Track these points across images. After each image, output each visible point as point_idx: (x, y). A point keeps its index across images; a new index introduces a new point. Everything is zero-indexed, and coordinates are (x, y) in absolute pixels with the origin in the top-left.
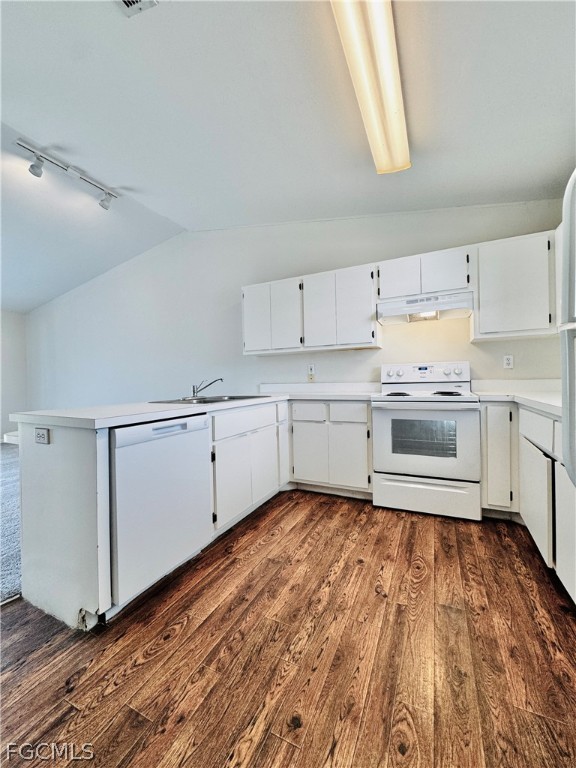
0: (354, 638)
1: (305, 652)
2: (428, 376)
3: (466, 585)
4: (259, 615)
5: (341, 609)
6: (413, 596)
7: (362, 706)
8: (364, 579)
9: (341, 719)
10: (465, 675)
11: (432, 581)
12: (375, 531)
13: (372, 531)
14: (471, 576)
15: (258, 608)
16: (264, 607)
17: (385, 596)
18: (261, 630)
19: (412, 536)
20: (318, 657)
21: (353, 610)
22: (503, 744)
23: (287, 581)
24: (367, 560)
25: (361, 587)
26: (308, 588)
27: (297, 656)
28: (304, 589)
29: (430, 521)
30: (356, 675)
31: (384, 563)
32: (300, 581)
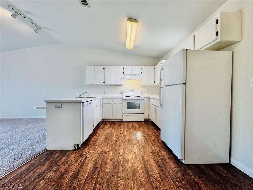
1: (123, 176)
3: (154, 146)
4: (104, 171)
6: (144, 152)
7: (144, 182)
9: (141, 188)
10: (162, 166)
11: (146, 148)
15: (103, 169)
16: (105, 168)
17: (137, 154)
18: (107, 175)
20: (128, 175)
22: (174, 177)
23: (108, 158)
26: (115, 158)
27: (122, 178)
28: (114, 159)
30: (139, 176)
32: (112, 157)
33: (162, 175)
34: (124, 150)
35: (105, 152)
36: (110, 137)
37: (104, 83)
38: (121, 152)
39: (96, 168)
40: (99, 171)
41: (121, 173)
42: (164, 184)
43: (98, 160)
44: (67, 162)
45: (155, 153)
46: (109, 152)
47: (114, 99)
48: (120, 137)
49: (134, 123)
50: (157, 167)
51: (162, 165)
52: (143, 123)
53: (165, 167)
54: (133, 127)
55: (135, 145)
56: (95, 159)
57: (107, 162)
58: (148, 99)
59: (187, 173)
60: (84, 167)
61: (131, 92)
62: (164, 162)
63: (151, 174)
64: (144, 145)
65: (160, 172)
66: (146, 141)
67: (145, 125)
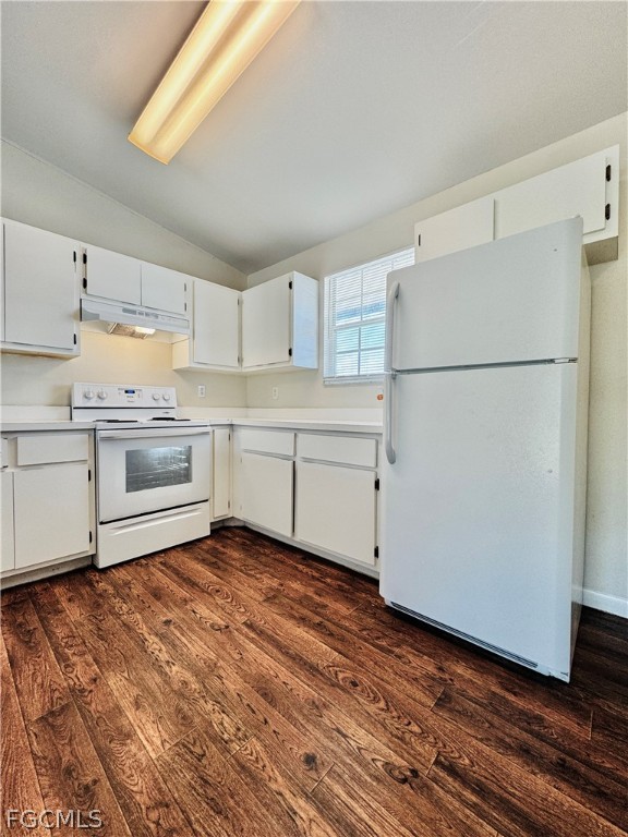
0: (254, 672)
2: (136, 400)
5: (212, 667)
8: (193, 631)
12: (137, 590)
13: (135, 592)
14: (252, 573)
17: (227, 627)
19: (177, 573)
20: (254, 712)
21: (223, 659)
22: (365, 633)
24: (170, 616)
25: (201, 639)
27: (240, 734)
29: (173, 553)
30: (289, 687)
31: (188, 607)
34: (162, 637)
35: (77, 692)
38: (160, 650)
39: (87, 788)
41: (226, 725)
42: (361, 664)
45: (275, 597)
46: (95, 680)
48: (100, 595)
50: (312, 632)
51: (318, 619)
55: (192, 601)
57: (126, 723)
63: (314, 660)
65: (329, 640)
66: (219, 573)
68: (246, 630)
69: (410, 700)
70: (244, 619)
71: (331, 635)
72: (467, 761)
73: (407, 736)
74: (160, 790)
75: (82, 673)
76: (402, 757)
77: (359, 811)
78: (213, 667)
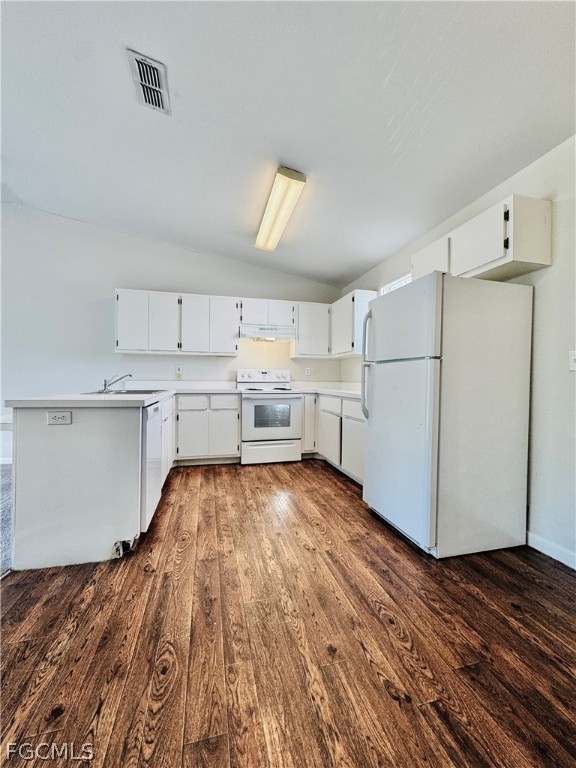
33: (394, 592)
34: (272, 542)
35: (221, 555)
36: (217, 512)
37: (180, 346)
39: (211, 600)
40: (223, 607)
42: (405, 611)
43: (208, 580)
44: (108, 599)
47: (213, 397)
48: (248, 507)
49: (274, 468)
50: (375, 575)
51: (385, 568)
52: (299, 464)
53: (394, 571)
54: (277, 478)
56: (195, 577)
58: (313, 397)
59: (448, 578)
60: (170, 603)
61: (261, 378)
62: (388, 560)
63: (367, 593)
64: (324, 525)
65: (388, 585)
66: (324, 512)
67: (308, 472)
68: (326, 556)
69: (436, 655)
70: (328, 548)
71: (391, 582)
72: (465, 719)
73: (417, 675)
74: (242, 618)
75: (226, 546)
76: (404, 685)
77: (351, 694)
78: (295, 570)
